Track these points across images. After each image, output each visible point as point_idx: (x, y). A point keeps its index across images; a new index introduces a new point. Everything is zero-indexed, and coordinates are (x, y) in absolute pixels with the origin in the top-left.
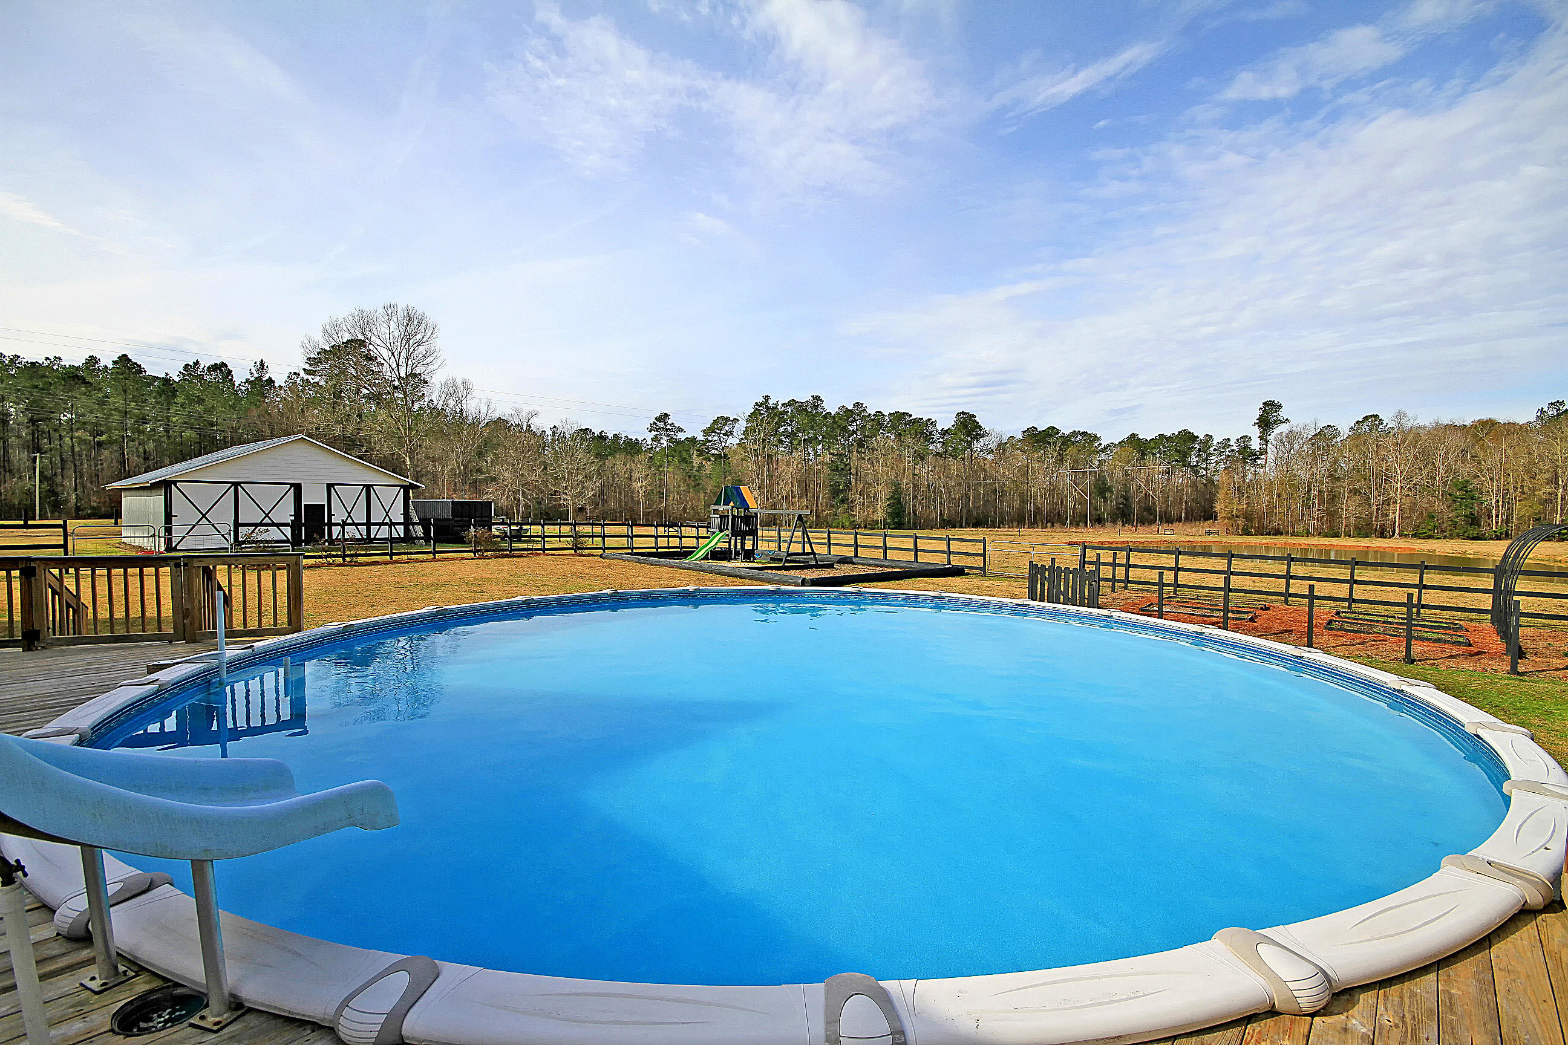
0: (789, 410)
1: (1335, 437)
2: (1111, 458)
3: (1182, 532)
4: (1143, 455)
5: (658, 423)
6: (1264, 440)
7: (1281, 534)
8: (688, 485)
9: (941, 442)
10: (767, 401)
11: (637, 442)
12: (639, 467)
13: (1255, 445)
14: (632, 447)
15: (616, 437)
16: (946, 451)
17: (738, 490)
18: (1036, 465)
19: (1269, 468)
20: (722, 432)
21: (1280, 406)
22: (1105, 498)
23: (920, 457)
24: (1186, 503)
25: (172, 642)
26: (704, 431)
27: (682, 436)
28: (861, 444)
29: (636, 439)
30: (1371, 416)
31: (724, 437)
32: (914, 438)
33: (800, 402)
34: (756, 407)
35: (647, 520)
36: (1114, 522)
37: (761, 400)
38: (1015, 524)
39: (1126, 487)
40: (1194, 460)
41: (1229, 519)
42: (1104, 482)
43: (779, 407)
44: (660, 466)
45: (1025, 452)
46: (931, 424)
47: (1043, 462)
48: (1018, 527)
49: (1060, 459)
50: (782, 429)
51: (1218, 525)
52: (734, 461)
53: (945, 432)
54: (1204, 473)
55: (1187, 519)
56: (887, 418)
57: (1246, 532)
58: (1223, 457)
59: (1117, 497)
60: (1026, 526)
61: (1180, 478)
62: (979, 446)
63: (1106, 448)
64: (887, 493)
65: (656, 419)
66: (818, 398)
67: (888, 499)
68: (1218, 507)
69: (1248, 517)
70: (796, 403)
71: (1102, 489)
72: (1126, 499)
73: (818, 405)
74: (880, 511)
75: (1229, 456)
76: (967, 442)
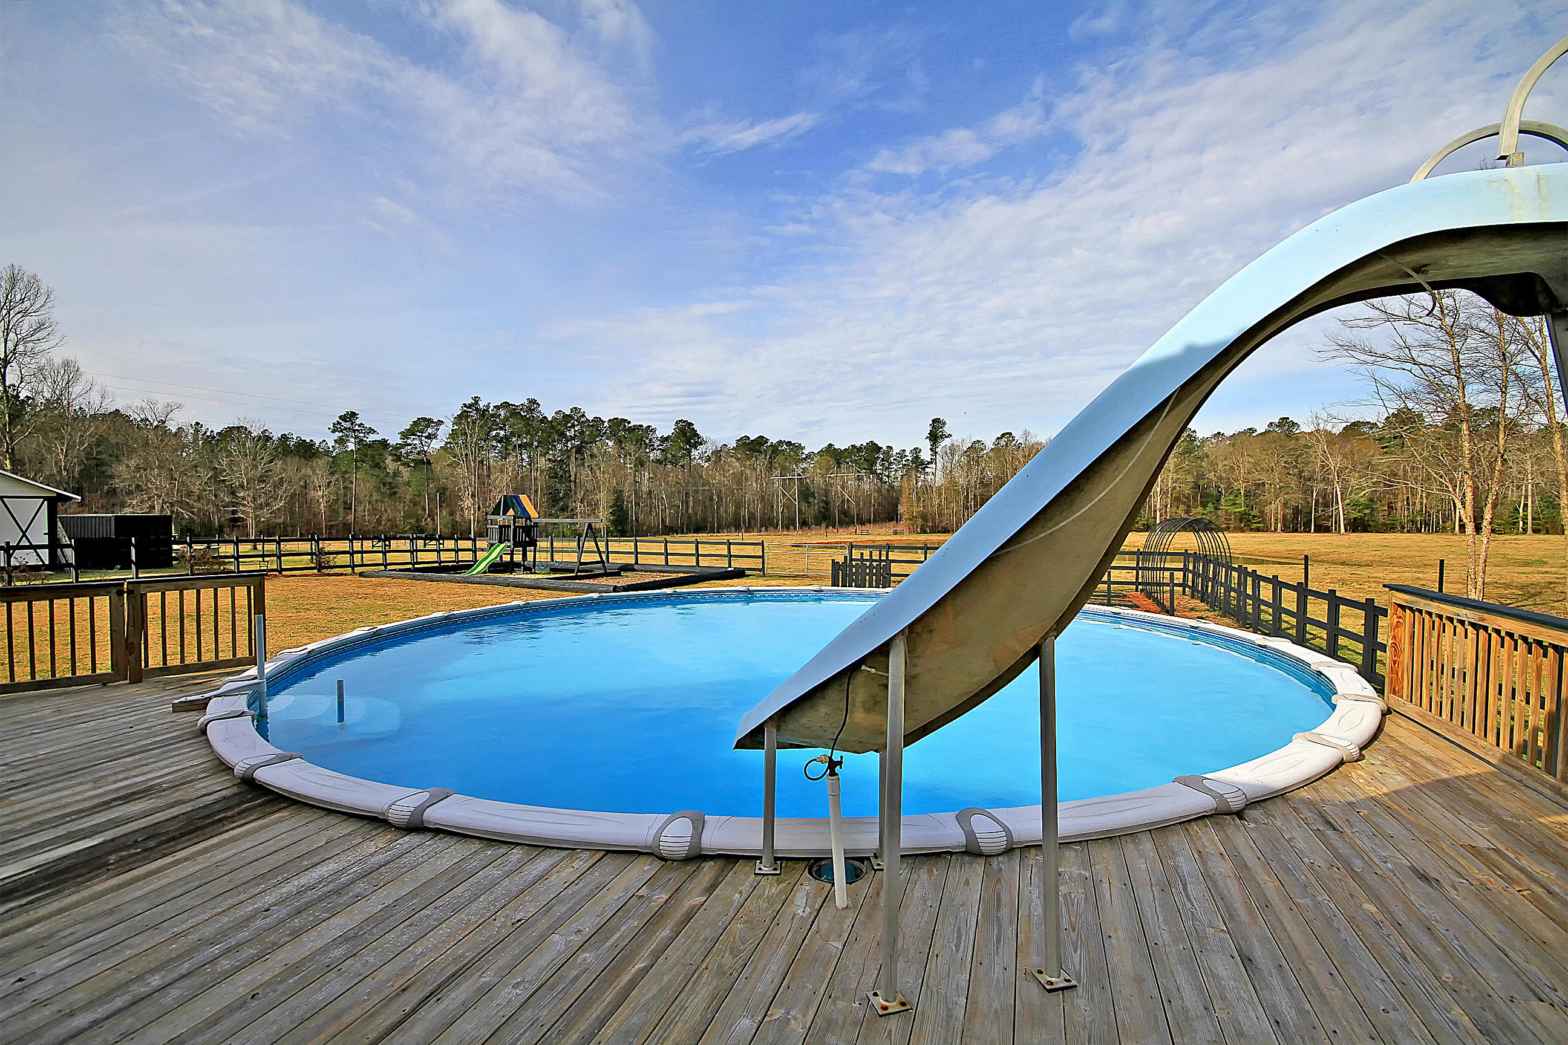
0: (502, 413)
1: (982, 450)
2: (812, 465)
3: (875, 532)
4: (839, 464)
5: (343, 423)
6: (933, 450)
7: (949, 532)
8: (382, 493)
9: (660, 449)
10: (477, 402)
11: (311, 444)
12: (318, 474)
13: (926, 456)
14: (306, 450)
15: (284, 438)
16: (666, 459)
17: (517, 498)
18: (748, 472)
19: (936, 475)
20: (424, 435)
21: (944, 424)
22: (808, 503)
23: (640, 463)
24: (874, 506)
25: (106, 683)
26: (402, 433)
27: (372, 437)
28: (579, 450)
29: (311, 441)
30: (1007, 433)
31: (427, 440)
32: (634, 445)
33: (514, 405)
34: (464, 408)
35: (330, 533)
36: (818, 524)
37: (470, 401)
38: (733, 529)
39: (827, 493)
40: (878, 467)
41: (911, 520)
42: (808, 489)
43: (490, 410)
44: (346, 472)
45: (738, 459)
46: (651, 431)
47: (755, 469)
48: (736, 532)
49: (770, 468)
50: (494, 433)
51: (901, 526)
52: (437, 467)
53: (664, 440)
54: (887, 480)
55: (875, 521)
56: (606, 424)
57: (924, 532)
58: (901, 466)
59: (818, 503)
60: (743, 531)
61: (868, 485)
62: (697, 454)
63: (808, 456)
64: (610, 500)
65: (340, 417)
66: (533, 401)
67: (610, 507)
68: (901, 509)
69: (924, 517)
70: (509, 405)
71: (806, 494)
72: (827, 503)
73: (534, 409)
74: (602, 519)
75: (905, 465)
76: (687, 449)
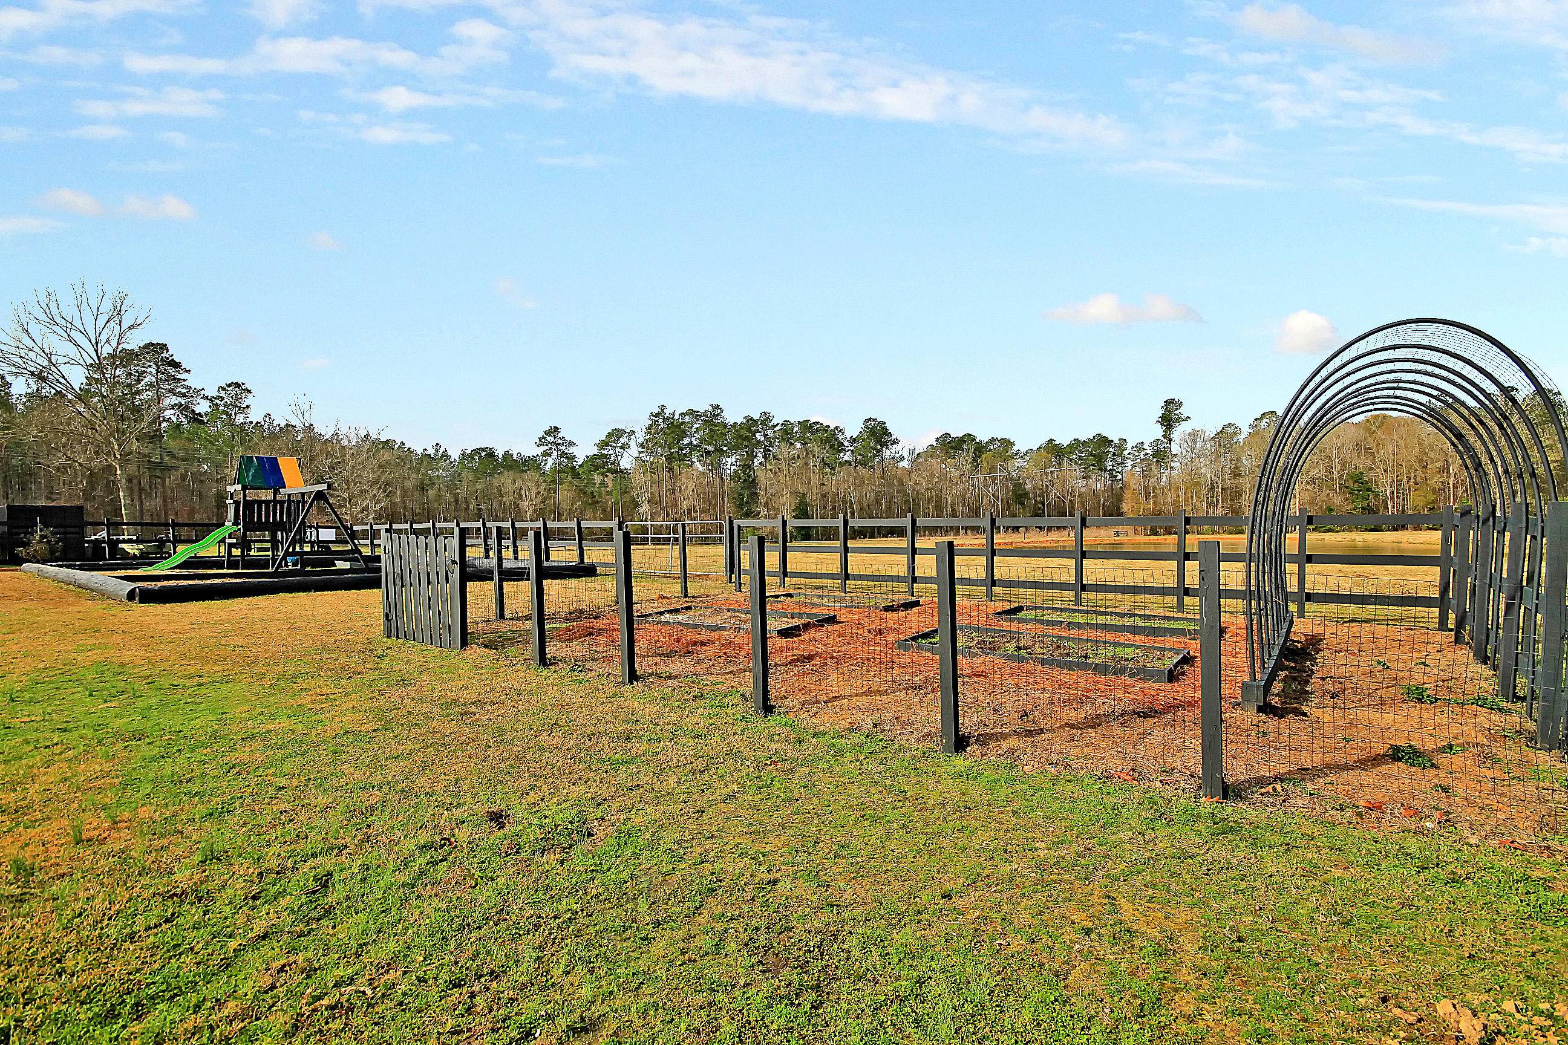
0: (688, 421)
1: (1236, 435)
2: (1029, 464)
4: (1061, 460)
5: (548, 437)
6: (1168, 439)
8: (584, 503)
9: (850, 450)
10: (663, 410)
12: (529, 485)
16: (856, 459)
18: (951, 472)
20: (618, 445)
21: (1180, 404)
22: (1022, 504)
26: (598, 445)
27: (574, 451)
28: (766, 454)
31: (620, 451)
32: (819, 447)
33: (699, 412)
34: (652, 418)
37: (657, 410)
40: (1109, 464)
42: (1021, 489)
43: (676, 418)
44: (552, 483)
45: (940, 459)
46: (840, 431)
47: (958, 469)
49: (976, 465)
50: (685, 441)
53: (853, 440)
54: (1120, 477)
56: (796, 427)
57: (1154, 532)
58: (1138, 461)
61: (1097, 483)
62: (889, 454)
63: (1024, 454)
64: (793, 505)
65: (545, 432)
66: (717, 407)
67: (794, 510)
68: (1125, 507)
70: (694, 412)
71: (1019, 495)
73: (718, 415)
75: (1143, 459)
76: (877, 449)
